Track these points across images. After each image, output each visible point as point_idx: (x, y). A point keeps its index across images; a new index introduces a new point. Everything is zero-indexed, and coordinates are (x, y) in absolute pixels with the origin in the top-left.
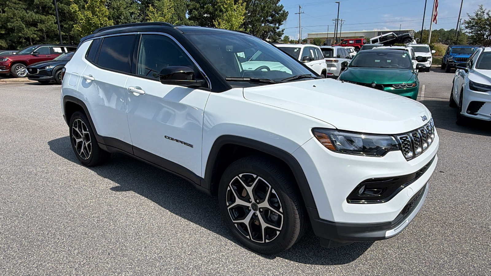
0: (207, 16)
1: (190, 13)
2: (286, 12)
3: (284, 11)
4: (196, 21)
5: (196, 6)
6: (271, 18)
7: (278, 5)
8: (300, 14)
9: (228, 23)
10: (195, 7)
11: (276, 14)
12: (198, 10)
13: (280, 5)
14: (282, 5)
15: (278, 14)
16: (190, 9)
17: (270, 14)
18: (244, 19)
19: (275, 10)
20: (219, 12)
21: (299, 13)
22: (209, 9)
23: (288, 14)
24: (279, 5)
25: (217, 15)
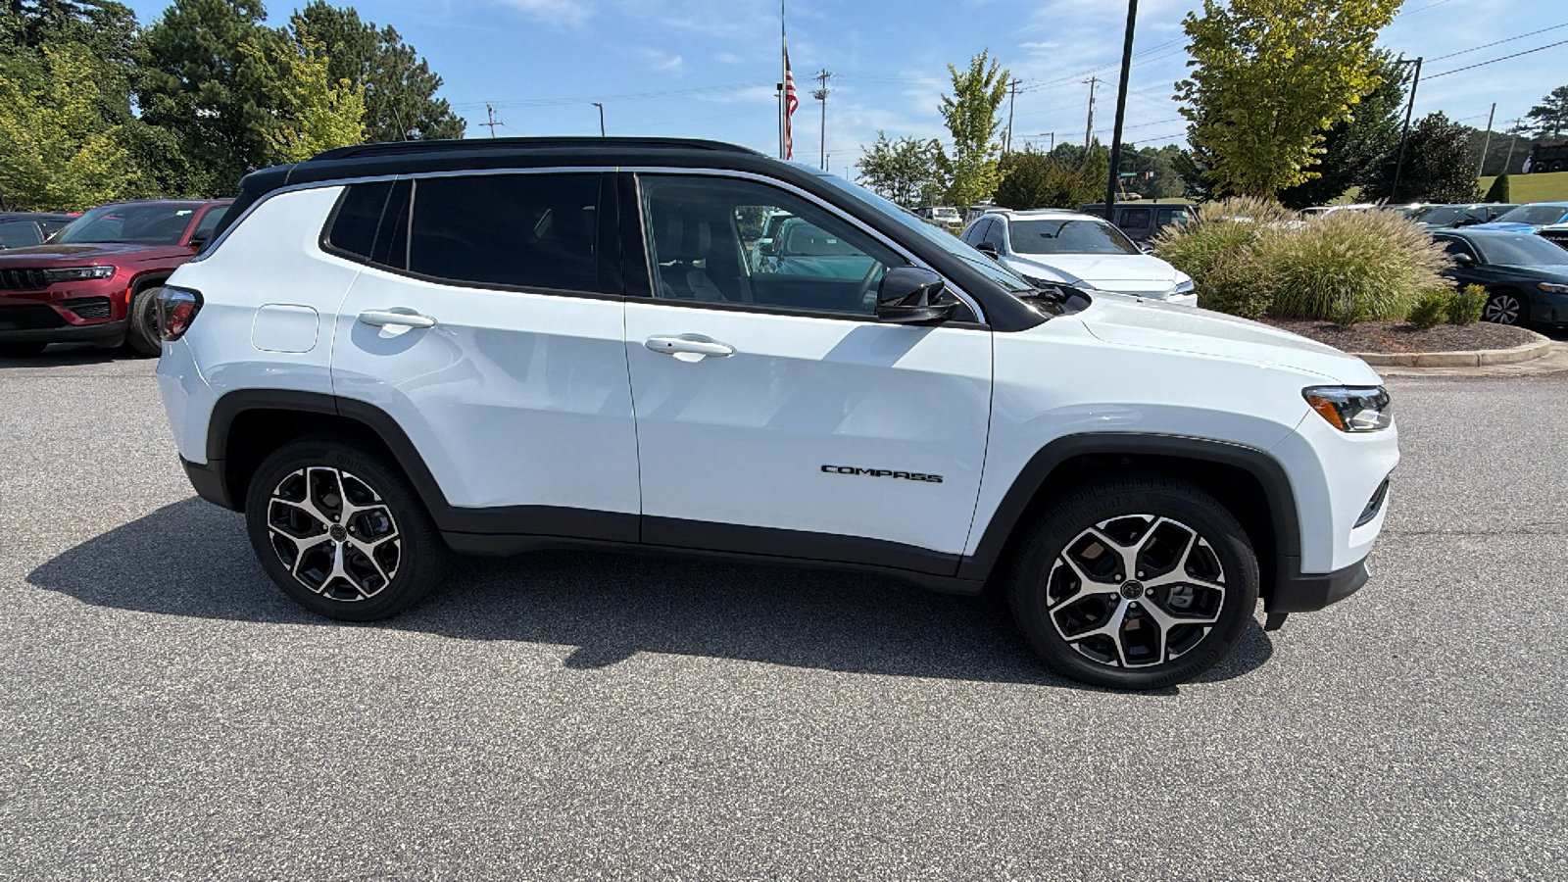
0: (211, 116)
1: (144, 102)
2: (458, 119)
3: (453, 118)
4: (174, 129)
5: (167, 82)
6: (420, 131)
7: (433, 98)
8: (494, 126)
9: (318, 141)
10: (161, 84)
11: (433, 123)
12: (174, 95)
13: (441, 100)
14: (444, 99)
15: (437, 122)
16: (144, 91)
17: (415, 120)
18: (363, 133)
19: (427, 112)
20: (255, 107)
21: (491, 125)
22: (219, 94)
23: (465, 123)
24: (438, 100)
25: (248, 113)
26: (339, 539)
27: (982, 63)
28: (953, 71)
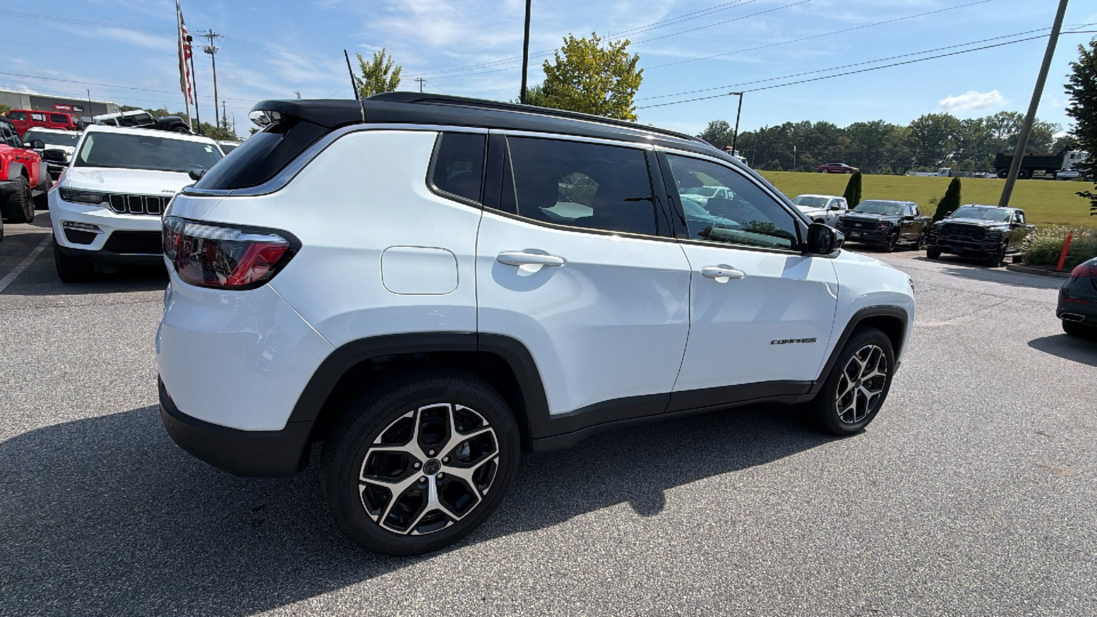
26: (438, 468)
27: (382, 58)
28: (361, 60)
